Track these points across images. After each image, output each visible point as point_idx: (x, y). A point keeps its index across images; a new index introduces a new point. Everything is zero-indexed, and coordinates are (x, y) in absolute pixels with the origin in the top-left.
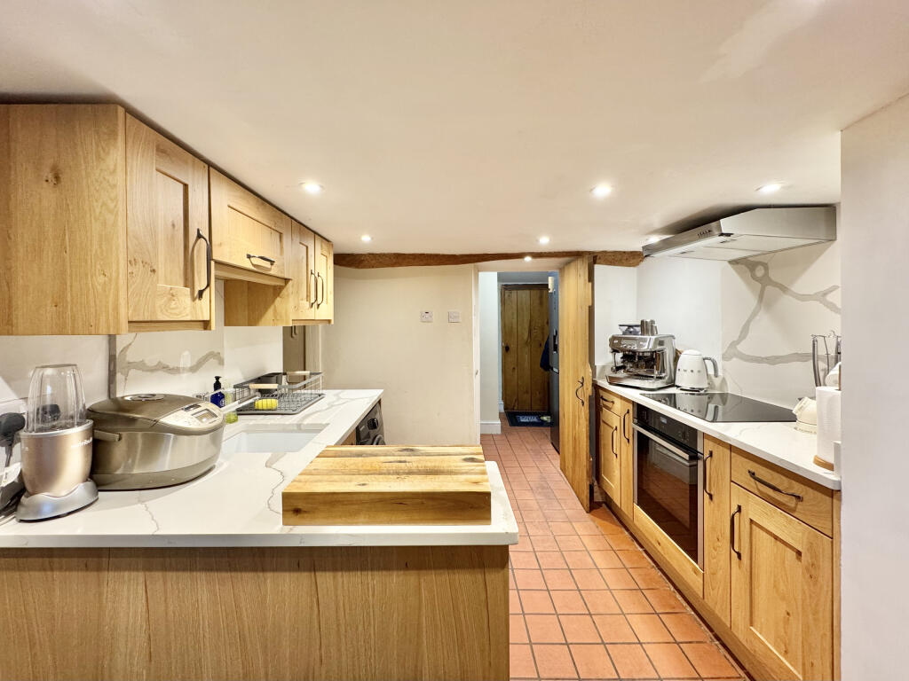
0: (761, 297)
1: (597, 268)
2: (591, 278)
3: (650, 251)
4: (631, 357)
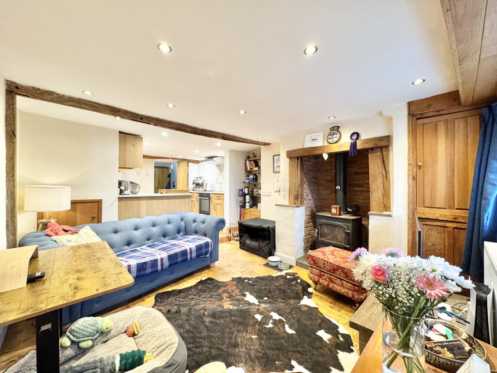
0: (220, 172)
1: (189, 163)
2: (188, 166)
3: (202, 161)
4: (197, 185)
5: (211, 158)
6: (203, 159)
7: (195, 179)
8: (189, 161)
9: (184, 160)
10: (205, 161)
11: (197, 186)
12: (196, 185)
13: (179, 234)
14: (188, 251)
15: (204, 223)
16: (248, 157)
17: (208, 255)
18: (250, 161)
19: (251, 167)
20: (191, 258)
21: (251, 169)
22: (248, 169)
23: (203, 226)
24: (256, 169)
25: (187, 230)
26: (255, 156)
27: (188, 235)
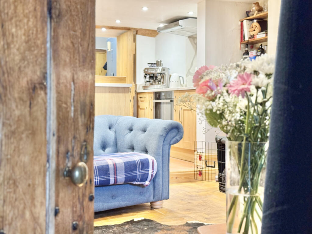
0: (196, 51)
2: (135, 40)
3: (160, 30)
4: (153, 77)
5: (175, 21)
6: (162, 25)
7: (148, 66)
8: (137, 32)
9: (129, 29)
10: (166, 28)
11: (152, 81)
12: (150, 77)
13: (104, 150)
14: (111, 167)
15: (144, 131)
16: (248, 13)
17: (147, 183)
18: (252, 20)
19: (252, 33)
20: (116, 181)
21: (253, 37)
22: (247, 39)
23: (142, 136)
24: (261, 36)
25: (119, 144)
26: (260, 10)
27: (119, 152)
